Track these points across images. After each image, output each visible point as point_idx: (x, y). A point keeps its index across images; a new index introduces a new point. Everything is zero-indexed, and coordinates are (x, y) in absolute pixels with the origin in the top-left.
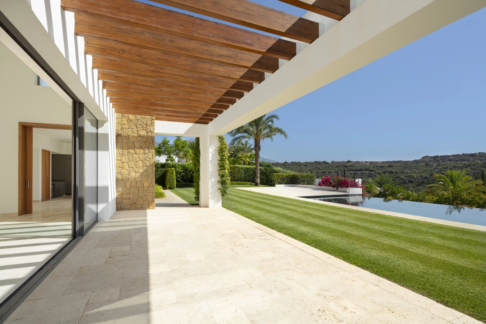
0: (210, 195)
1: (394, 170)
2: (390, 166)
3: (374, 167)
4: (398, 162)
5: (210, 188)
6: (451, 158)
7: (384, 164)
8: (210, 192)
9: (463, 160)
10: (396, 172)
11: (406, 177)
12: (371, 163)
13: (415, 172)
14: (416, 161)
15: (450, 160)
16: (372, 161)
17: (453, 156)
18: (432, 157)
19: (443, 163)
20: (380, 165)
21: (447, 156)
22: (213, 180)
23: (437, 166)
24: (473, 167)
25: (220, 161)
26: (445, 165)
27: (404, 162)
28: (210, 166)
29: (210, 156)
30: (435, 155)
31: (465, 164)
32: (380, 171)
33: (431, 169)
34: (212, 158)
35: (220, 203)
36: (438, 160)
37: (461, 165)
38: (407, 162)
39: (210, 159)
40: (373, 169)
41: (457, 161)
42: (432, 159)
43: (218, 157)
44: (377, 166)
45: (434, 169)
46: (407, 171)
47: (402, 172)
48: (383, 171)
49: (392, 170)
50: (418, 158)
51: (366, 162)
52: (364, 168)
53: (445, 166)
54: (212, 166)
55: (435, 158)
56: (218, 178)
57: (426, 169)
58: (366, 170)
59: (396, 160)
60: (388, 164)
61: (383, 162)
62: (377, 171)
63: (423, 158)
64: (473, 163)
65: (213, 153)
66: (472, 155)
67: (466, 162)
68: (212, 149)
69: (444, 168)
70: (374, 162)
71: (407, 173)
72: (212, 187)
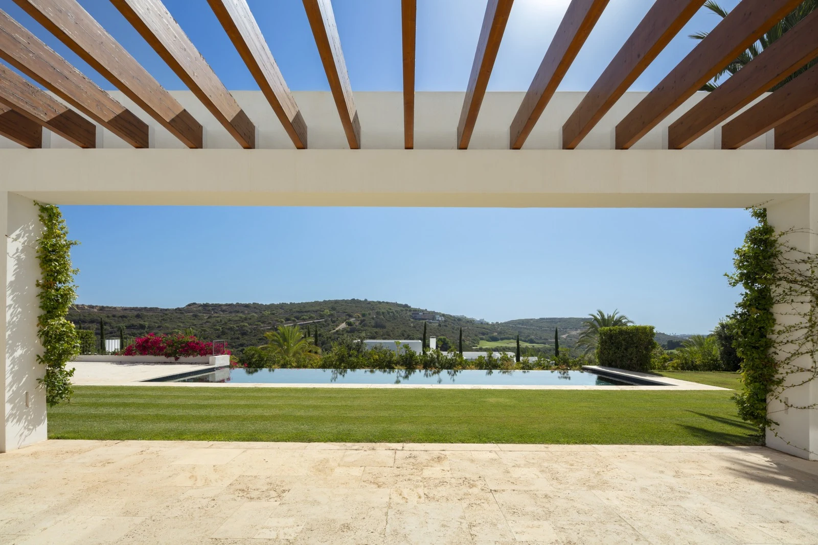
0: (8, 408)
1: (147, 324)
2: (138, 316)
3: (108, 317)
4: (152, 309)
5: (9, 379)
6: (224, 308)
7: (128, 312)
8: (8, 395)
9: (238, 312)
10: (149, 327)
11: (167, 334)
12: (102, 309)
13: (180, 326)
14: (178, 310)
15: (224, 311)
16: (105, 305)
17: (226, 305)
18: (200, 305)
19: (216, 315)
20: (120, 314)
21: (220, 305)
22: (19, 352)
23: (208, 318)
24: (250, 321)
25: (43, 286)
26: (218, 317)
27: (162, 310)
28: (9, 301)
29: (11, 265)
30: (205, 303)
31: (241, 318)
32: (122, 325)
33: (201, 322)
34: (17, 274)
35: (43, 428)
36: (209, 310)
37: (236, 319)
38: (166, 310)
39: (10, 277)
40: (107, 320)
41: (231, 312)
42: (200, 308)
43: (37, 274)
44: (114, 316)
45: (205, 323)
46: (167, 325)
47: (159, 327)
48: (127, 324)
49: (142, 323)
50: (183, 305)
51: (91, 307)
52: (88, 319)
53: (219, 319)
54: (15, 301)
55: (205, 306)
56: (37, 346)
57: (195, 322)
58: (92, 322)
59: (149, 306)
60: (136, 313)
61: (125, 309)
62: (114, 324)
63: (189, 305)
64: (249, 316)
65: (19, 259)
66: (247, 306)
67: (241, 315)
68: (19, 244)
69: (218, 322)
70: (107, 307)
71: (168, 328)
72: (17, 377)
